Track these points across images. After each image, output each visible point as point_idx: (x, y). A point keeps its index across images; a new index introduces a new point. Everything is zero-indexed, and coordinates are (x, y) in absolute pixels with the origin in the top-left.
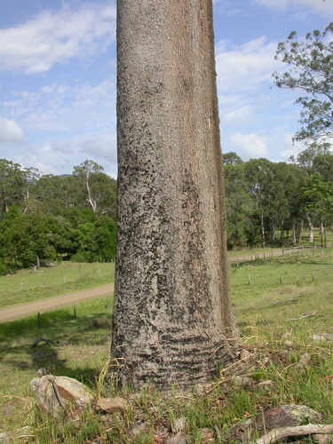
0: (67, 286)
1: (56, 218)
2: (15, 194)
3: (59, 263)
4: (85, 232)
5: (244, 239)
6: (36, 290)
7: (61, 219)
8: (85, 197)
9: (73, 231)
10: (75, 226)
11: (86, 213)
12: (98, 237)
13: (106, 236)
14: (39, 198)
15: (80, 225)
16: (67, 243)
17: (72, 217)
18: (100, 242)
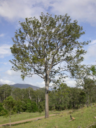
0: (28, 118)
1: (22, 101)
2: (9, 93)
3: (23, 113)
4: (29, 105)
5: (67, 108)
6: (22, 118)
7: (23, 102)
8: (29, 96)
9: (26, 105)
10: (26, 104)
11: (29, 100)
12: (32, 106)
13: (34, 106)
14: (15, 95)
15: (27, 103)
16: (24, 108)
17: (25, 101)
18: (32, 108)
